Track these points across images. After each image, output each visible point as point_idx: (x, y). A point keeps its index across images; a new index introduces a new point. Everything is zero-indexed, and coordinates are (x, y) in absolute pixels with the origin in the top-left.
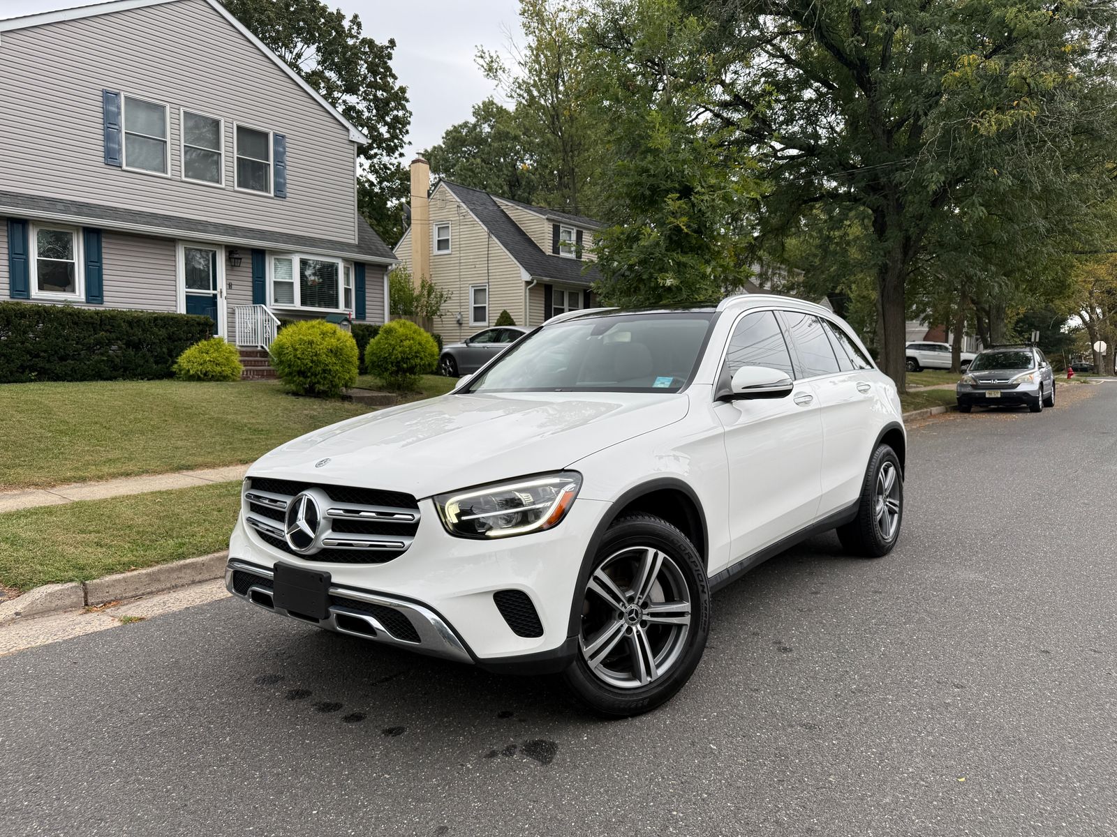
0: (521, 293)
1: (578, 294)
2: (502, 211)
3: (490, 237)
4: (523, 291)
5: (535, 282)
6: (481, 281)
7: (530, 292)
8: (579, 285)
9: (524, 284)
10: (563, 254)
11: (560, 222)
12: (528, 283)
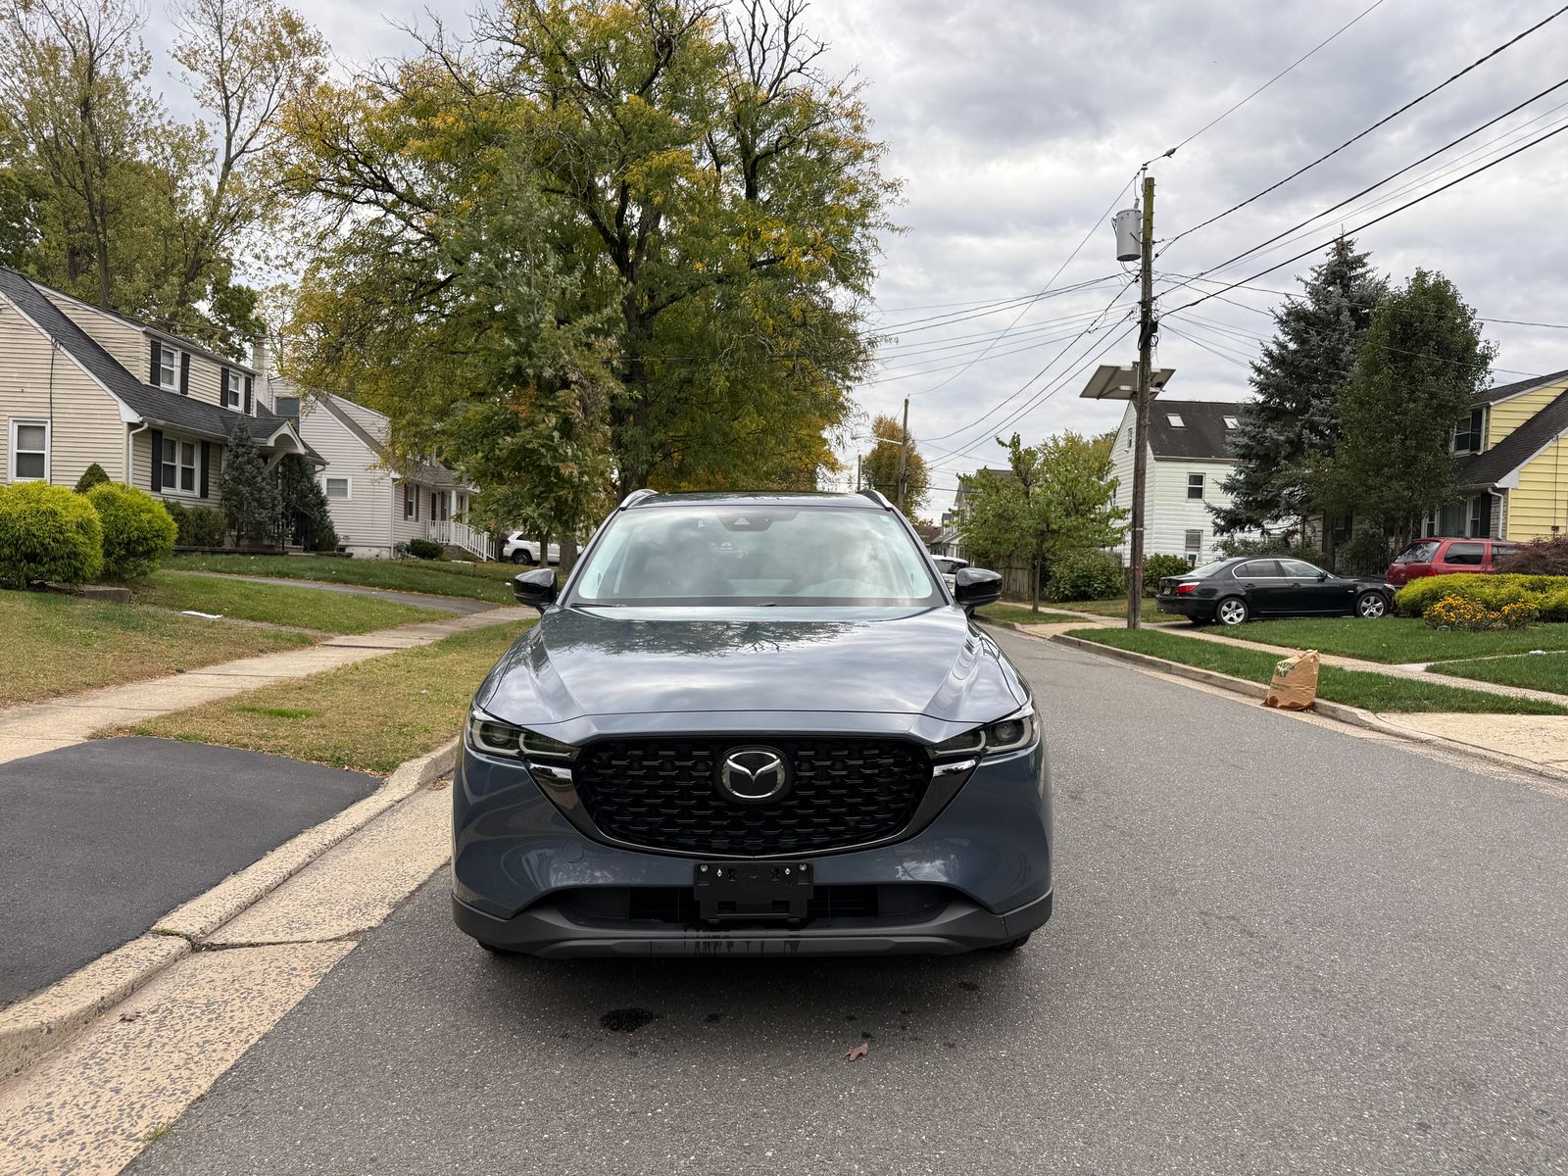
0: (122, 440)
1: (191, 447)
2: (54, 307)
3: (55, 348)
4: (125, 436)
5: (146, 425)
6: (36, 413)
7: (134, 440)
8: (195, 433)
9: (125, 427)
10: (164, 386)
11: (161, 339)
12: (132, 426)
